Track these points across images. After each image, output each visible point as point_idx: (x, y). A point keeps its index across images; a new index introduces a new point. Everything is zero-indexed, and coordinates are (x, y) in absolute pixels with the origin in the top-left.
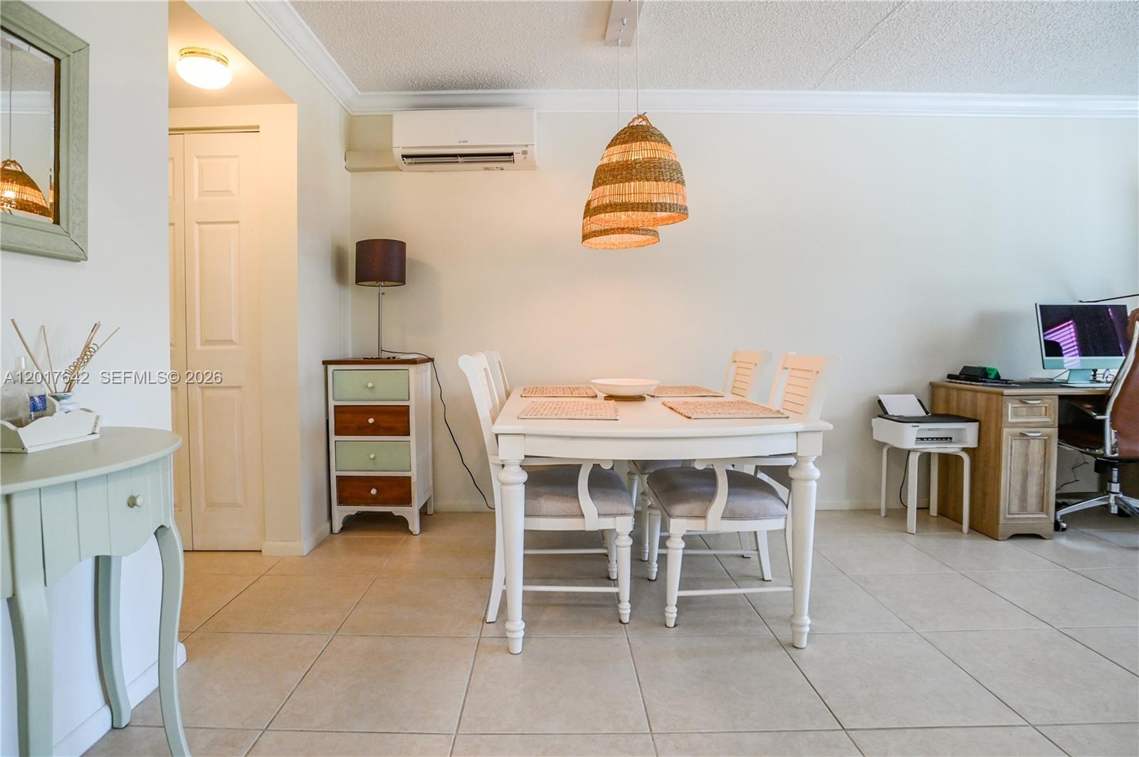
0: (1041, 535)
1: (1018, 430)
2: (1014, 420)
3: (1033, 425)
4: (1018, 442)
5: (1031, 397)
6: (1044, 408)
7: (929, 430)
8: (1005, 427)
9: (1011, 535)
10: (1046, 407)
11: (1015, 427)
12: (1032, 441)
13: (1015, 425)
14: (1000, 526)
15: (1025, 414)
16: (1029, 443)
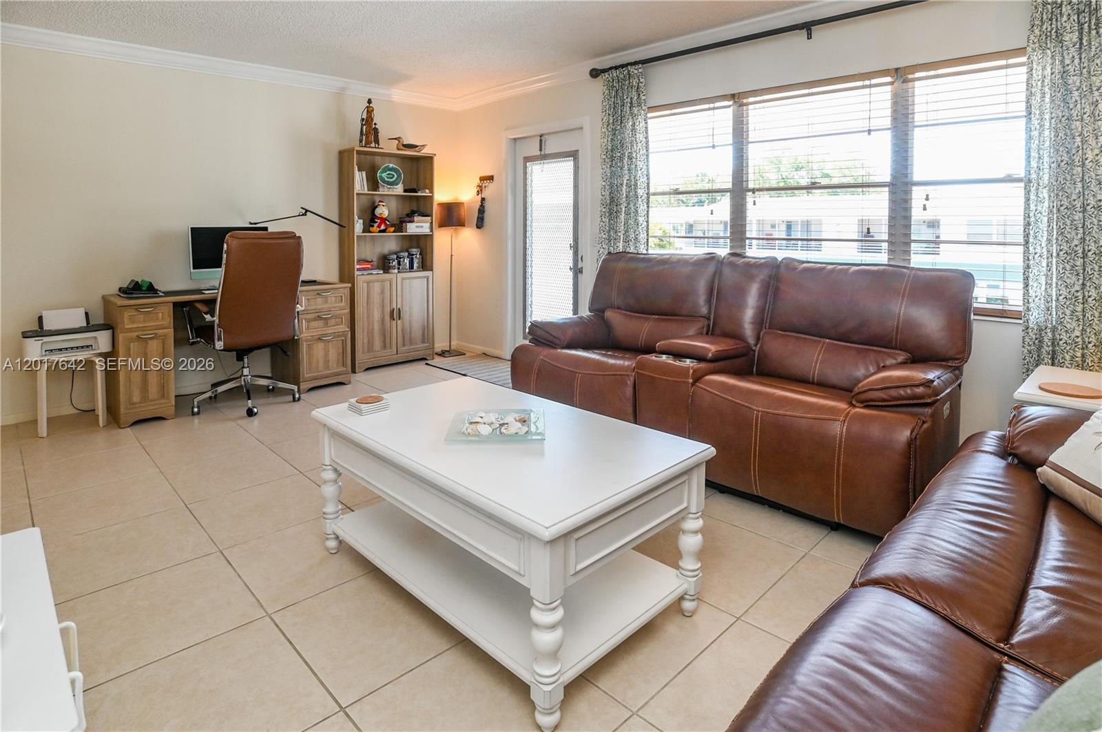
0: (163, 416)
1: (134, 334)
2: (130, 326)
3: (149, 328)
4: (136, 343)
5: (142, 306)
6: (161, 314)
7: (63, 341)
8: (121, 333)
9: (132, 423)
10: (162, 313)
11: (132, 332)
12: (150, 342)
13: (130, 330)
14: (122, 416)
15: (142, 319)
16: (147, 343)
